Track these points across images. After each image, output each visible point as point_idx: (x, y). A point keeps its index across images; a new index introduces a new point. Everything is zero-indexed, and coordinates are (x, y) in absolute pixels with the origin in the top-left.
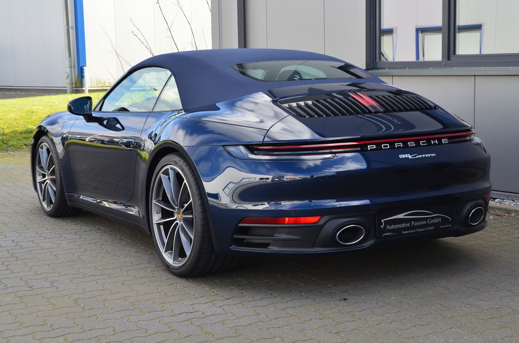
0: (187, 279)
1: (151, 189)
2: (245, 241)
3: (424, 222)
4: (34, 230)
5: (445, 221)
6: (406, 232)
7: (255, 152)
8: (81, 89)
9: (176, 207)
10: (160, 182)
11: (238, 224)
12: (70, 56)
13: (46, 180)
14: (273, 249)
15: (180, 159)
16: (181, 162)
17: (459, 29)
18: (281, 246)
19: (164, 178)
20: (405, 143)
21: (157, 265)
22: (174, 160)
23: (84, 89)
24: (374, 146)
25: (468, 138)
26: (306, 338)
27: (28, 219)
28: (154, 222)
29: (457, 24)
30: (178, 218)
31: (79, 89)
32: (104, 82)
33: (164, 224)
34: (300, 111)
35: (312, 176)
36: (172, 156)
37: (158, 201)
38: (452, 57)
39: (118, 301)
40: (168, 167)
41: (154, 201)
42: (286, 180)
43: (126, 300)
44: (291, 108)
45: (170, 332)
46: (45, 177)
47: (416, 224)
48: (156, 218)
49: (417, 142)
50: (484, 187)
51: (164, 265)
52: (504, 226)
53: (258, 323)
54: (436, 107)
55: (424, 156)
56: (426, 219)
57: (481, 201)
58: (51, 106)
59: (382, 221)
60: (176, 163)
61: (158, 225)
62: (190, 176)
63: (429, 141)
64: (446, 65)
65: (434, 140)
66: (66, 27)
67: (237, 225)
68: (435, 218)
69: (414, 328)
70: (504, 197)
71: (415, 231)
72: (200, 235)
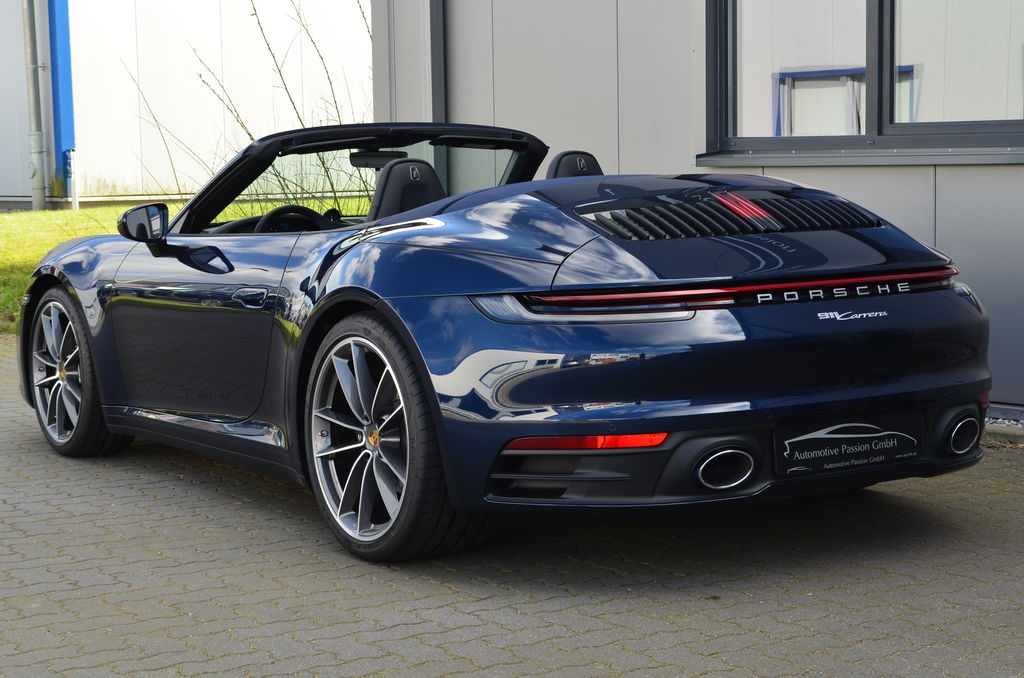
0: (389, 566)
1: (309, 388)
2: (514, 485)
3: (866, 447)
4: (42, 481)
5: (904, 445)
6: (831, 466)
7: (535, 308)
8: (64, 200)
9: (365, 422)
10: (331, 370)
11: (501, 450)
12: (39, 128)
13: (57, 379)
14: (573, 498)
15: (375, 324)
16: (378, 331)
17: (900, 72)
18: (589, 493)
19: (340, 365)
20: (828, 290)
21: (320, 542)
22: (364, 326)
23: (70, 199)
24: (770, 295)
25: (945, 283)
26: (654, 664)
27: (20, 460)
28: (315, 455)
29: (897, 63)
30: (369, 443)
31: (59, 200)
32: (114, 186)
33: (336, 457)
34: (620, 228)
35: (642, 356)
36: (359, 319)
37: (325, 412)
38: (887, 129)
39: (261, 605)
40: (349, 341)
41: (315, 412)
42: (593, 363)
43: (277, 604)
44: (599, 221)
45: (382, 657)
46: (54, 374)
47: (851, 450)
48: (319, 445)
49: (851, 288)
50: (977, 380)
51: (339, 540)
52: (1006, 466)
53: (554, 640)
54: (880, 222)
55: (865, 315)
56: (868, 441)
57: (973, 407)
58: (8, 235)
59: (786, 443)
60: (367, 334)
61: (325, 460)
62: (398, 357)
63: (872, 286)
64: (874, 145)
65: (883, 284)
66: (31, 67)
67: (499, 453)
68: (886, 438)
69: (859, 645)
70: (997, 414)
71: (847, 464)
72: (420, 474)
